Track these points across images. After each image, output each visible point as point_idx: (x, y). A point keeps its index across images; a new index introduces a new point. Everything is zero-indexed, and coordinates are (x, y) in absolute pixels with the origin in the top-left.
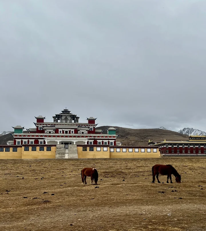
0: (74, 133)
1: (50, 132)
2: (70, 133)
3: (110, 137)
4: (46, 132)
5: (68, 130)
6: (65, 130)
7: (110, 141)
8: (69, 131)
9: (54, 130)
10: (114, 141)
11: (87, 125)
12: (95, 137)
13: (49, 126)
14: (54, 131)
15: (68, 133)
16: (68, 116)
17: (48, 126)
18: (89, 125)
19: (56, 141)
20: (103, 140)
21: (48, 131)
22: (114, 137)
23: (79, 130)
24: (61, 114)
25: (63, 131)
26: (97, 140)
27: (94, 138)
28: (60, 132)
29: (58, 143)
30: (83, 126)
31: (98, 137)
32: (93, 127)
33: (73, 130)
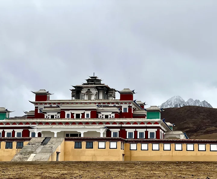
0: (90, 117)
1: (52, 117)
2: (83, 117)
3: (149, 123)
4: (47, 117)
5: (80, 112)
6: (76, 112)
7: (150, 131)
8: (82, 114)
9: (58, 113)
10: (156, 130)
11: (117, 103)
12: (122, 123)
13: (55, 106)
14: (59, 115)
15: (81, 117)
16: (91, 87)
17: (53, 105)
18: (122, 103)
19: (52, 131)
20: (137, 130)
21: (49, 115)
22: (156, 123)
23: (100, 113)
24: (85, 84)
25: (72, 114)
26: (126, 130)
27: (120, 125)
28: (68, 115)
29: (55, 136)
30: (110, 105)
31: (128, 123)
32: (129, 107)
33: (89, 112)
